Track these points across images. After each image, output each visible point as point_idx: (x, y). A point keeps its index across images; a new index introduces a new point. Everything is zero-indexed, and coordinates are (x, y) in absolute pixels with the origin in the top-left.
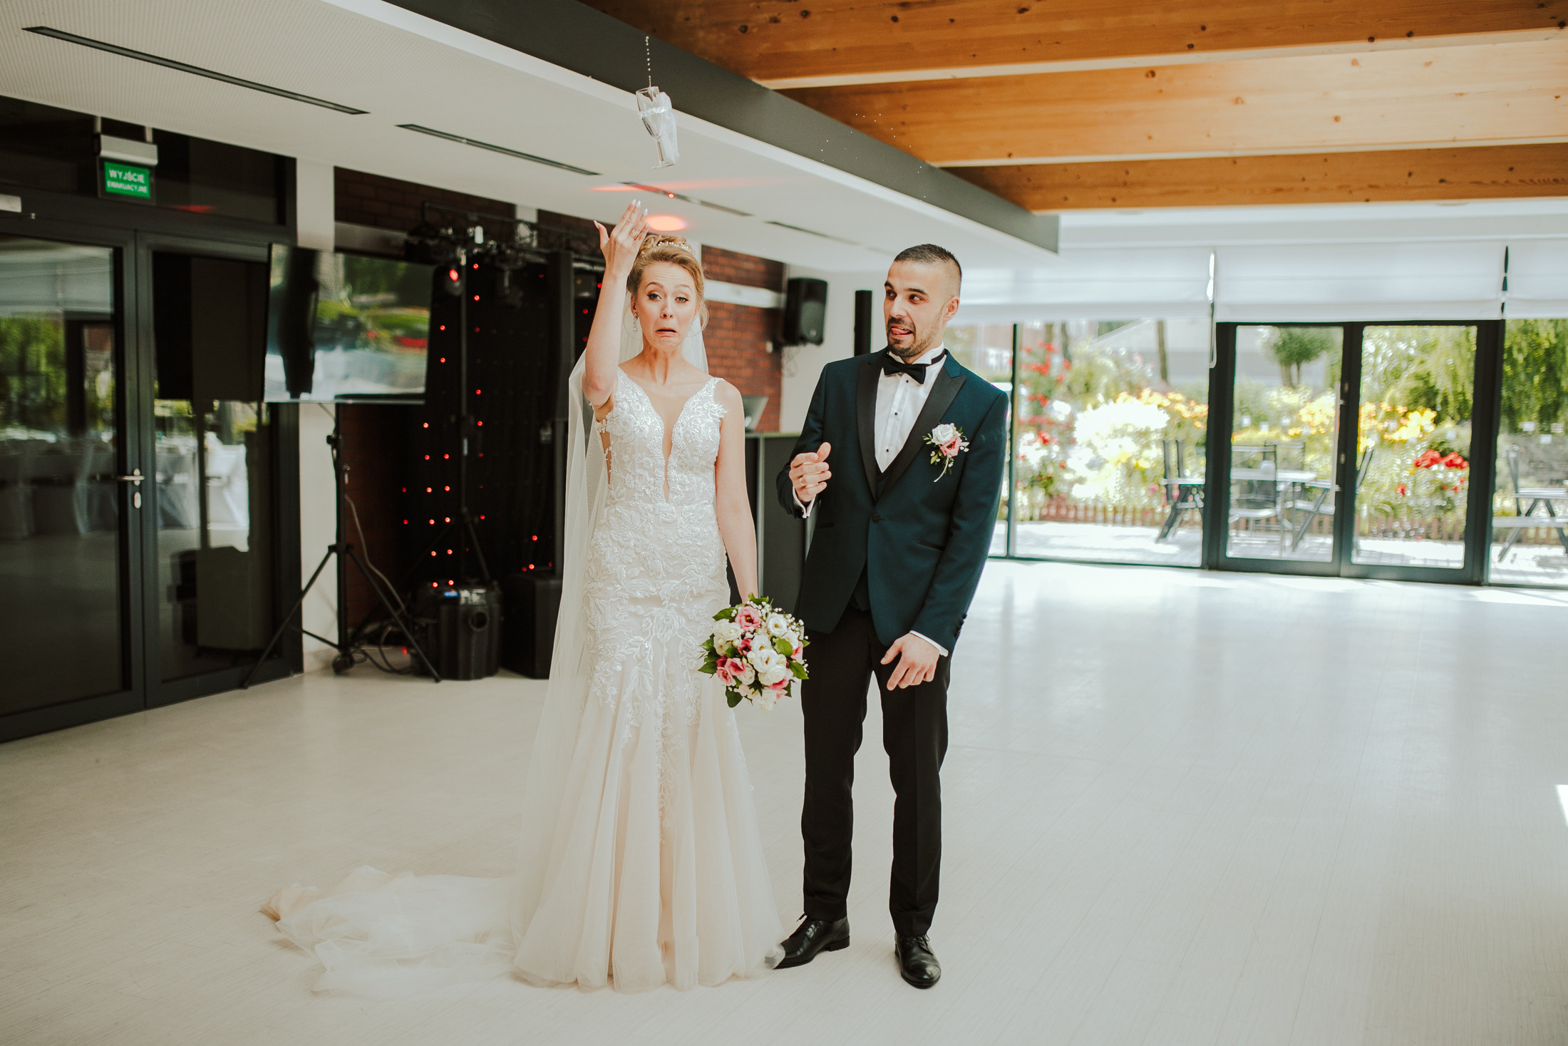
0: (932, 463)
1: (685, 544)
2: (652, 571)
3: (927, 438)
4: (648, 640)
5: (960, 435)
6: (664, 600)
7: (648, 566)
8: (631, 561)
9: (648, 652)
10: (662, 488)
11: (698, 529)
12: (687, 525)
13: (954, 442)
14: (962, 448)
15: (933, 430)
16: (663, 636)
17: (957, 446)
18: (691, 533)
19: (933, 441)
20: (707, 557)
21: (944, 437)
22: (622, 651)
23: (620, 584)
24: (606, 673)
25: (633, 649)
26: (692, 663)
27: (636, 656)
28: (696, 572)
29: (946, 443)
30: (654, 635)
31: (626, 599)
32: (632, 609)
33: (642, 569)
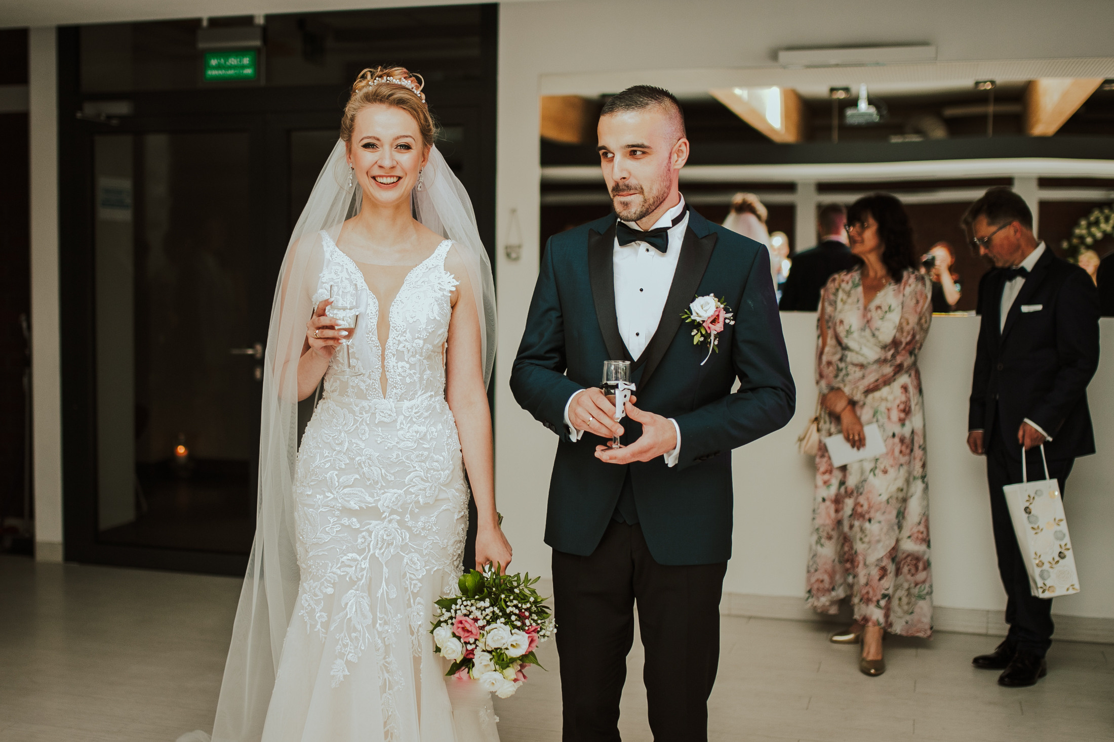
0: (695, 343)
1: (407, 447)
2: (369, 479)
3: (686, 316)
4: (365, 558)
5: (722, 306)
6: (384, 512)
7: (364, 473)
8: (343, 466)
9: (365, 573)
10: (378, 382)
11: (423, 429)
12: (409, 425)
13: (718, 316)
14: (727, 321)
15: (691, 305)
16: (383, 553)
17: (721, 319)
18: (415, 434)
19: (693, 317)
20: (436, 461)
21: (706, 311)
22: (334, 570)
23: (332, 493)
24: (316, 595)
25: (347, 569)
26: (415, 585)
27: (350, 578)
28: (422, 479)
29: (709, 318)
30: (372, 552)
31: (338, 510)
32: (345, 521)
33: (358, 476)
